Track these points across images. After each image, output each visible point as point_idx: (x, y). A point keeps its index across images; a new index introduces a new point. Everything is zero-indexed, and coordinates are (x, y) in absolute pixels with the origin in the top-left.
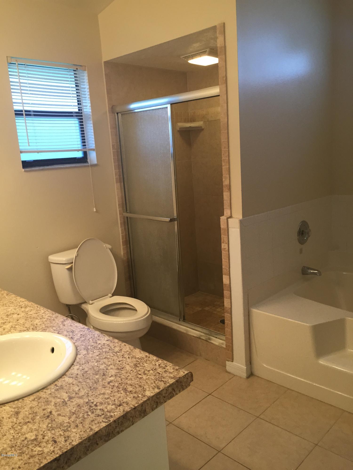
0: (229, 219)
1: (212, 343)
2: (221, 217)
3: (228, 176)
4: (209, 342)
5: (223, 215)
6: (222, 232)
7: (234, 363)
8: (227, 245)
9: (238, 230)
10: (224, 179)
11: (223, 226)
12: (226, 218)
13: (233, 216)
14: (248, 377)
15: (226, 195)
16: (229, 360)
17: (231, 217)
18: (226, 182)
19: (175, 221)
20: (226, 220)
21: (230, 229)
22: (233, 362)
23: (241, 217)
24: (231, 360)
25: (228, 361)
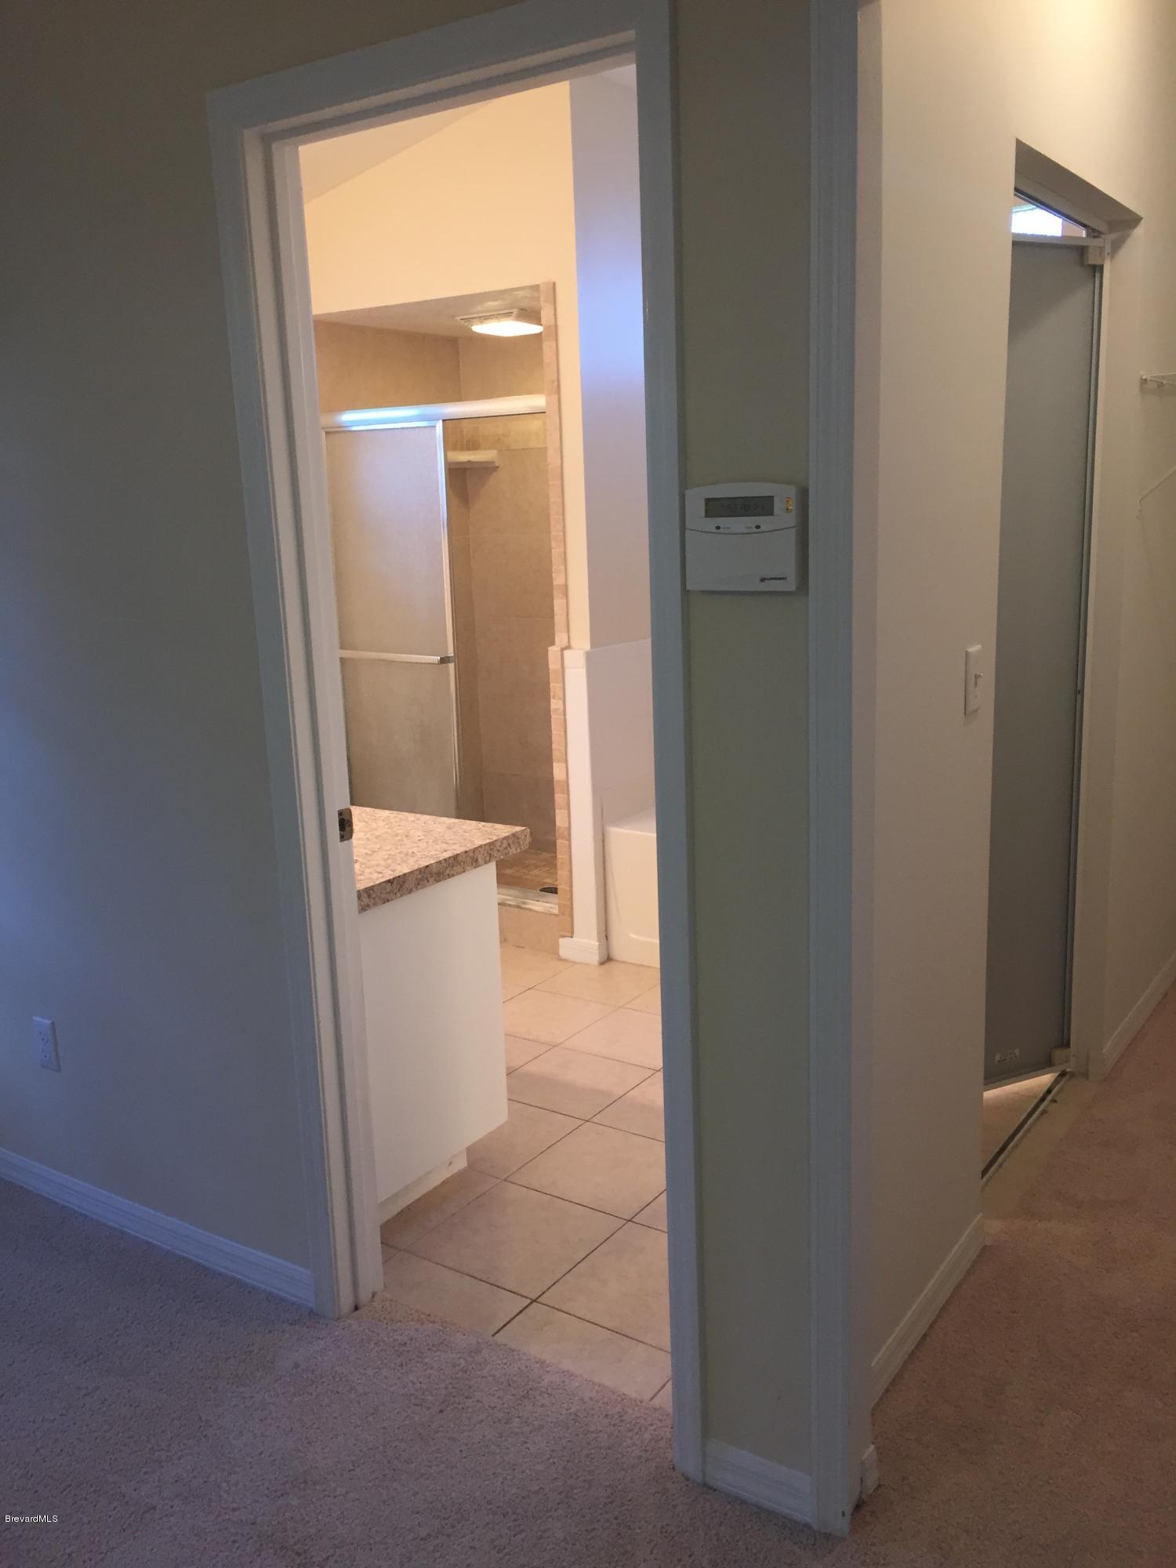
0: (565, 651)
1: (530, 910)
2: (550, 648)
3: (562, 567)
4: (522, 908)
5: (553, 643)
6: (552, 676)
7: (574, 939)
8: (561, 702)
9: (583, 672)
10: (554, 575)
11: (553, 665)
12: (559, 649)
13: (573, 644)
14: (602, 963)
15: (558, 604)
16: (566, 934)
17: (568, 647)
18: (558, 580)
19: (449, 662)
20: (560, 653)
21: (567, 672)
22: (572, 937)
23: (588, 647)
24: (570, 934)
25: (564, 937)
